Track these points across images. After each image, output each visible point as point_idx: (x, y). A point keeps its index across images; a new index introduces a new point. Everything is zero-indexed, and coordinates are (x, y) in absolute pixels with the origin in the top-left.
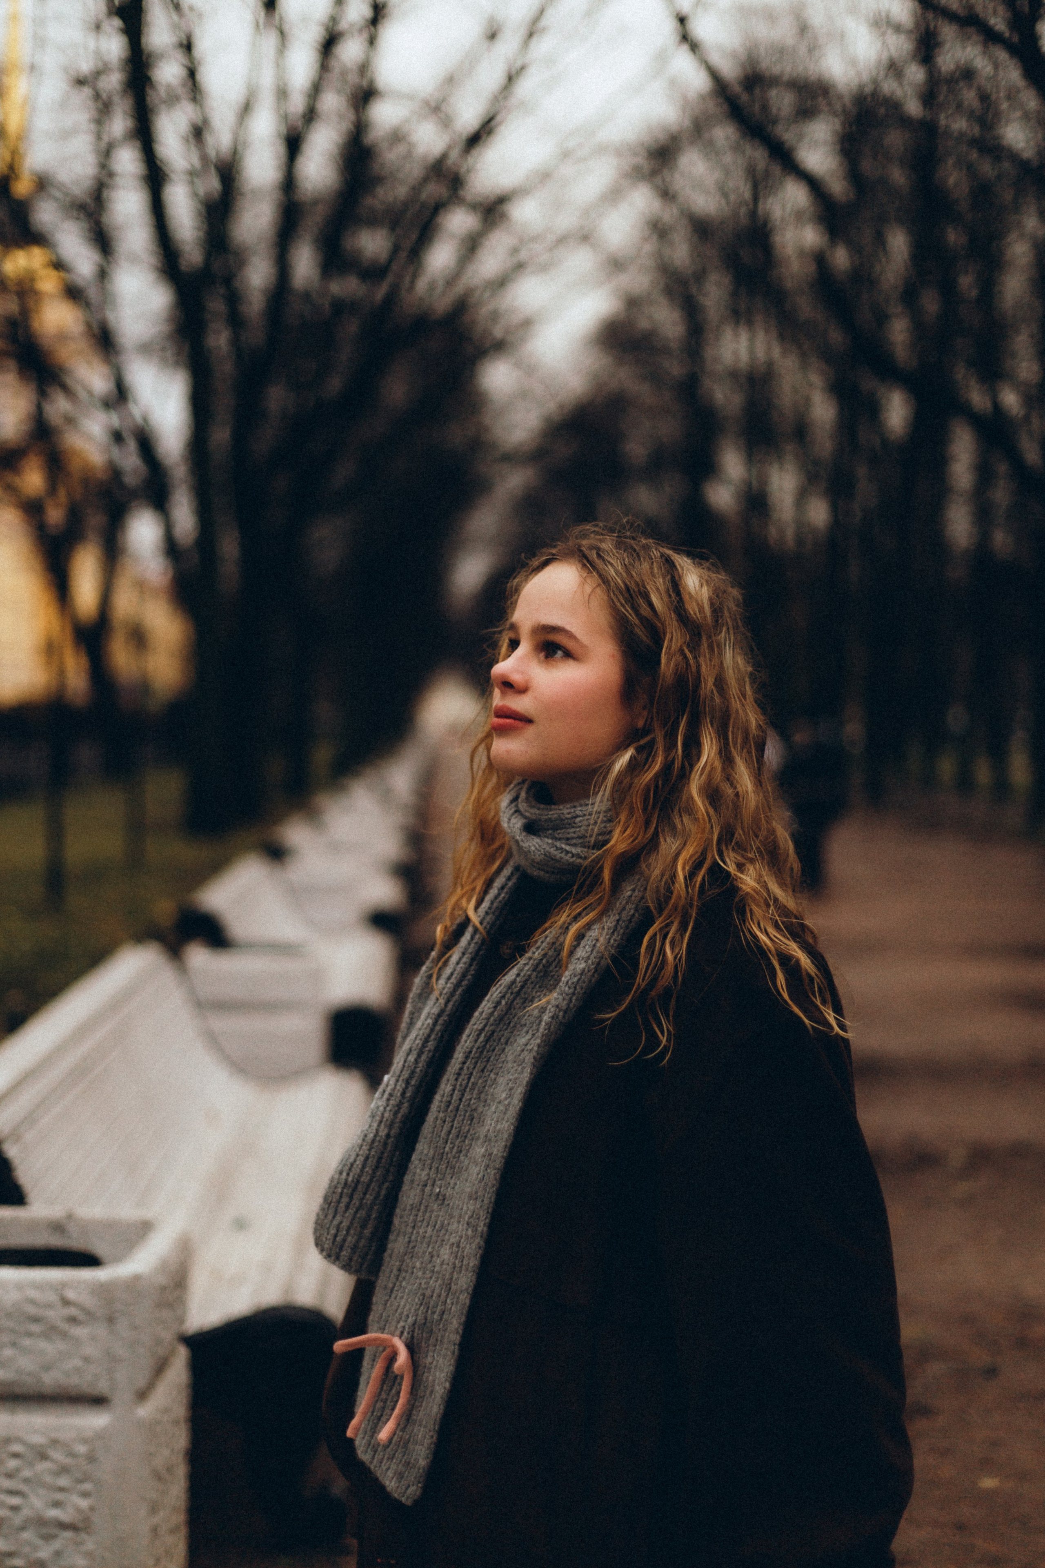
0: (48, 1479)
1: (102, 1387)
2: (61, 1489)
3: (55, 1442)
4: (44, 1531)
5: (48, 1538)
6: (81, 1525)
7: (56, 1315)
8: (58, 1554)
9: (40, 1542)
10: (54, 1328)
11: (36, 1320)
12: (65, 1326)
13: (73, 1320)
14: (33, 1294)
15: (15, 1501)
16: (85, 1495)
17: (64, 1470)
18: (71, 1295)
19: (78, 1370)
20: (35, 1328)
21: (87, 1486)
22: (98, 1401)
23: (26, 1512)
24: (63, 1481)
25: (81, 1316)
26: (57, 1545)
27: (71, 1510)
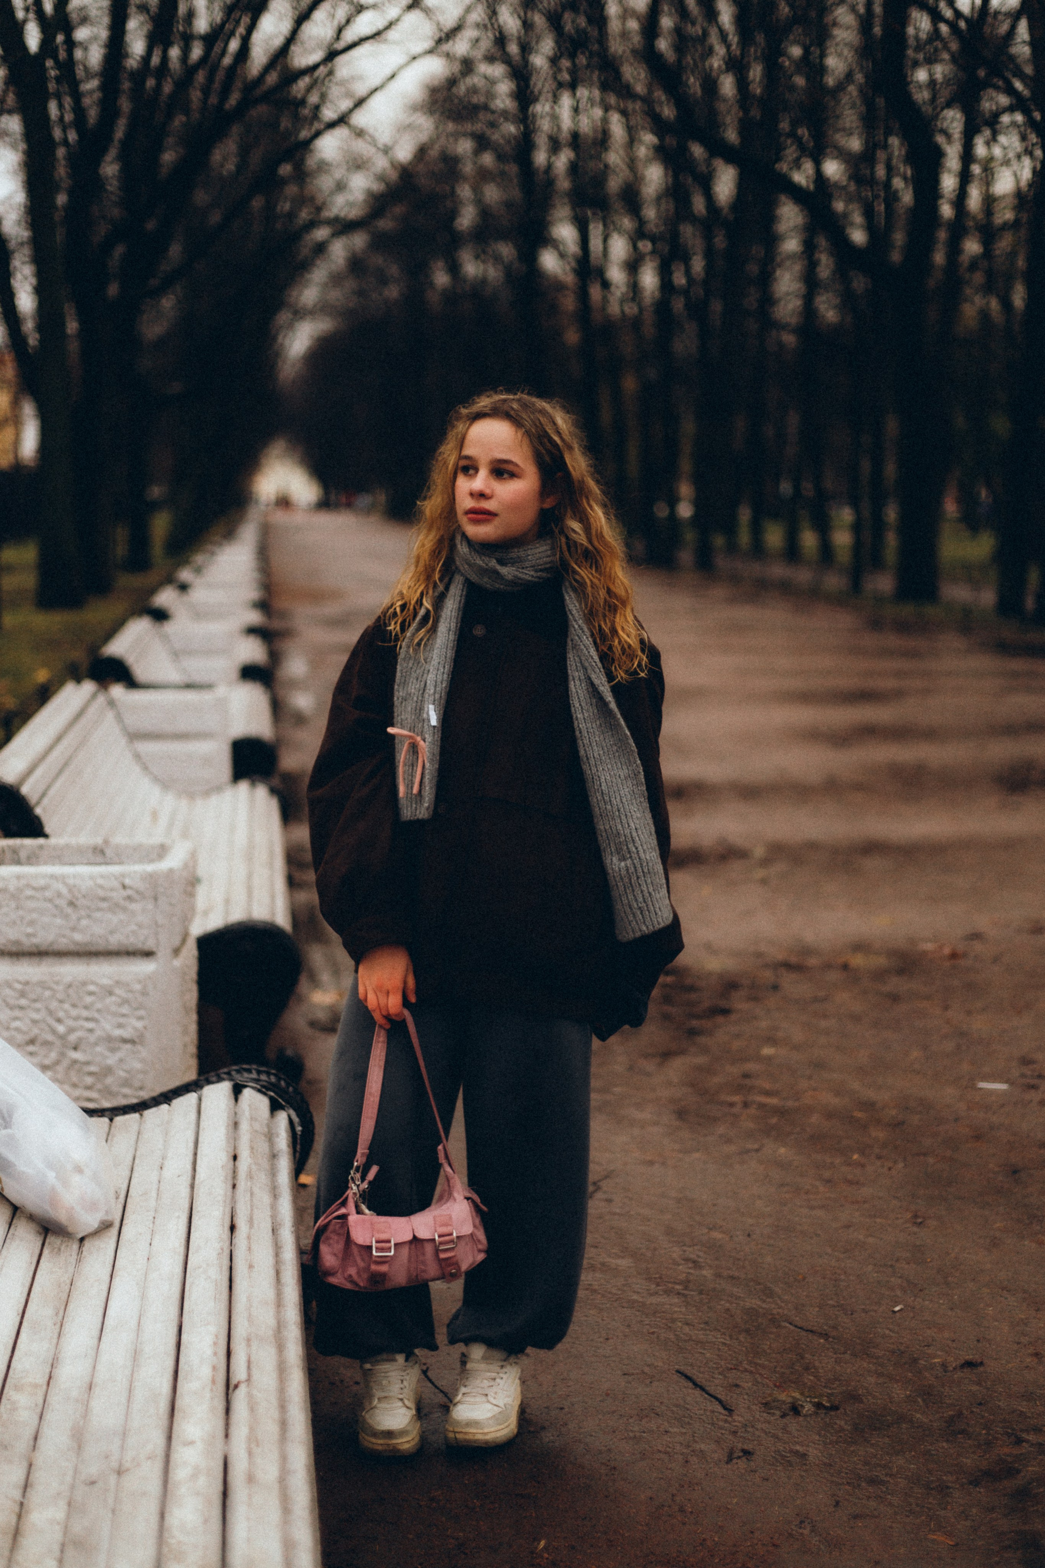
0: (114, 1008)
1: (150, 945)
2: (124, 1015)
3: (117, 982)
4: (111, 1045)
5: (113, 1050)
6: (137, 1040)
7: (118, 895)
8: (121, 1060)
9: (107, 1053)
10: (117, 905)
11: (104, 899)
12: (122, 902)
13: (129, 898)
14: (100, 881)
15: (90, 1025)
16: (140, 1018)
17: (125, 1002)
18: (127, 881)
19: (133, 932)
20: (104, 905)
21: (142, 1013)
22: (148, 954)
23: (99, 1033)
24: (125, 1010)
25: (136, 896)
26: (120, 1054)
27: (130, 1030)
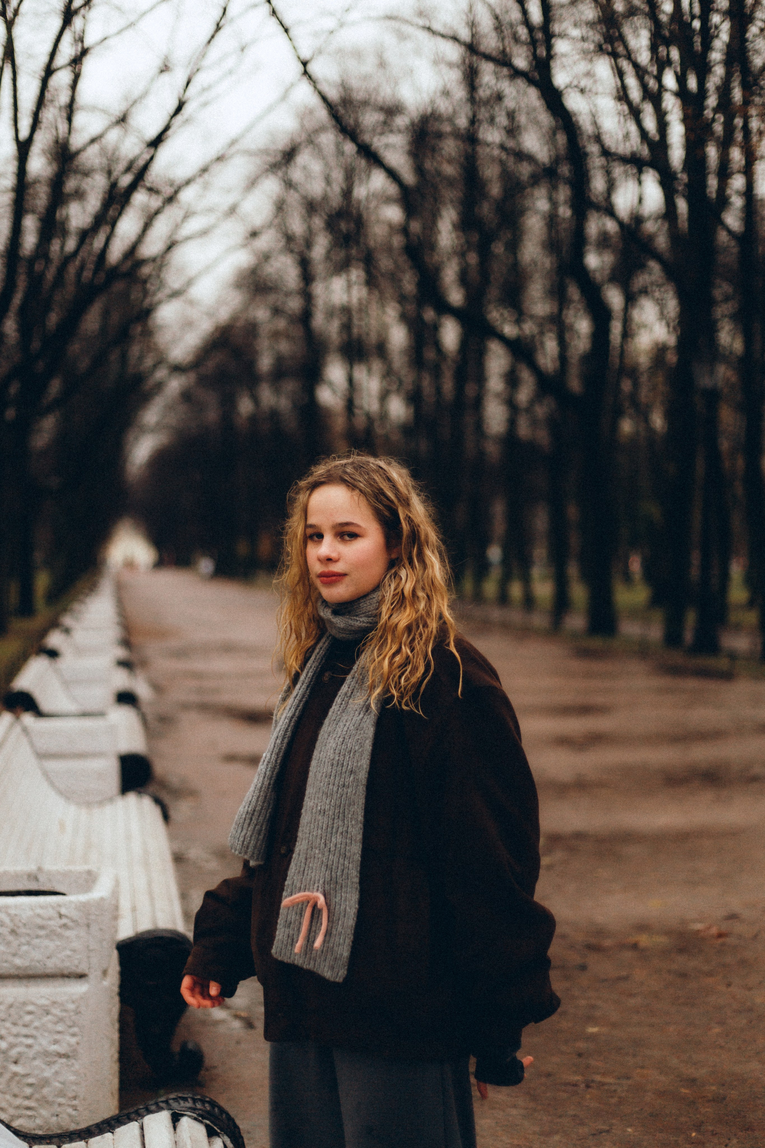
0: (50, 1026)
1: (82, 968)
2: (59, 1032)
3: (54, 1003)
4: (48, 1059)
5: (49, 1064)
6: (70, 1054)
7: (55, 923)
8: (57, 1073)
9: (44, 1066)
10: (53, 932)
11: (42, 927)
12: (59, 930)
13: (65, 926)
14: (39, 911)
15: (30, 1041)
16: (74, 1035)
17: (61, 1020)
18: (63, 911)
19: (69, 957)
20: (42, 933)
21: (75, 1030)
22: (81, 976)
23: (37, 1048)
24: (60, 1028)
25: (70, 924)
26: (56, 1067)
27: (65, 1045)
